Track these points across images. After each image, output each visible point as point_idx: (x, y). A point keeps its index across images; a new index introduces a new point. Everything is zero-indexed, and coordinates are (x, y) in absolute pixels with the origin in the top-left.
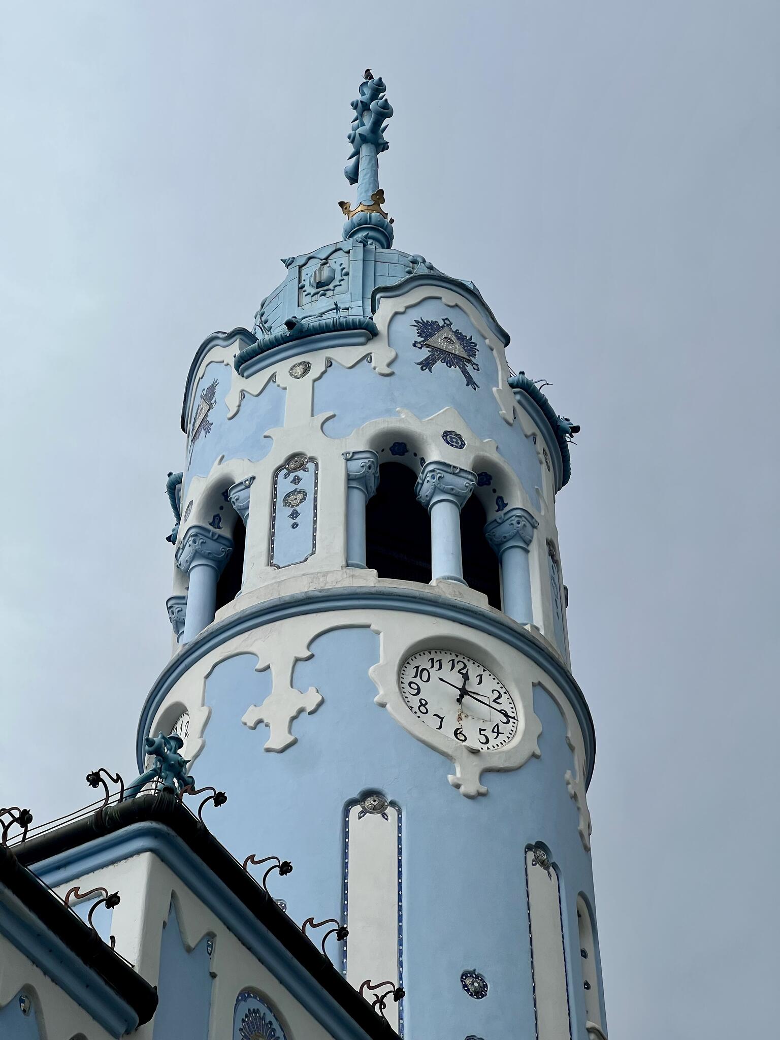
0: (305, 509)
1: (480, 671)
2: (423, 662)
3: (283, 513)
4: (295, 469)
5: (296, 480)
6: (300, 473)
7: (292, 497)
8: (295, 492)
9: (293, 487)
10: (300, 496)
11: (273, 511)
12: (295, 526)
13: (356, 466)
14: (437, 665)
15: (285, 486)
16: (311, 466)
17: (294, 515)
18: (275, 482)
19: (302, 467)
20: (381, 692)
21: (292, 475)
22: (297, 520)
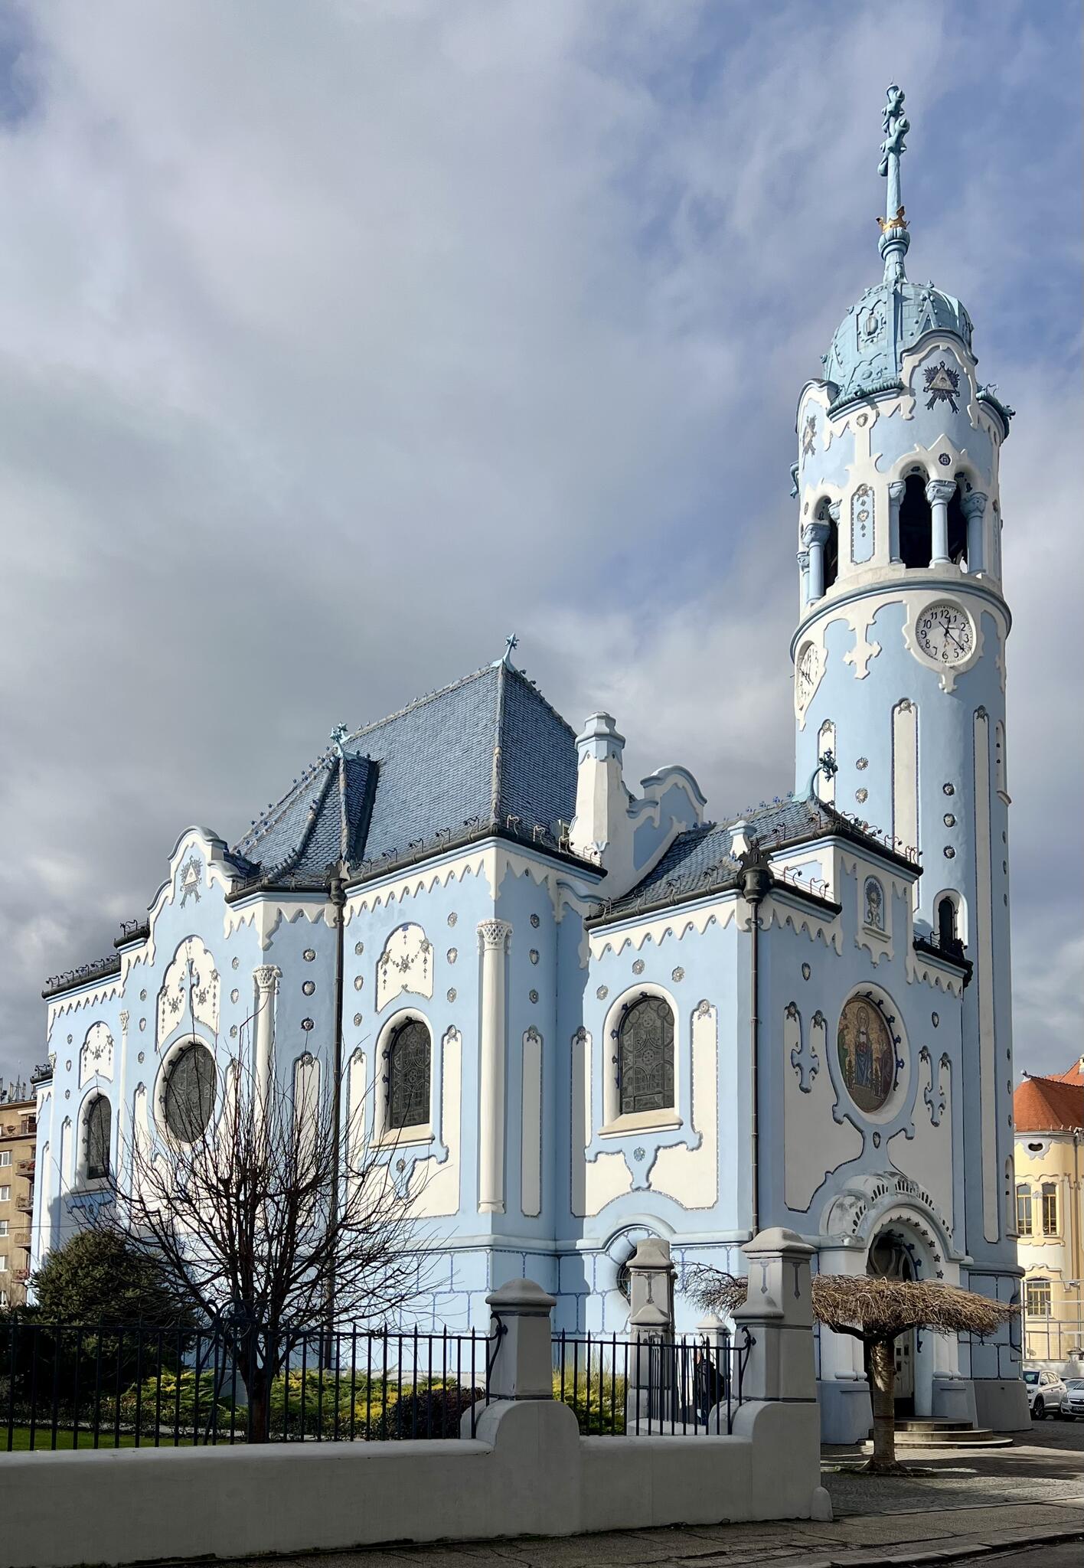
0: (868, 523)
1: (955, 613)
2: (928, 617)
3: (858, 526)
4: (863, 495)
5: (863, 503)
6: (865, 498)
7: (862, 515)
8: (863, 511)
9: (862, 508)
10: (866, 514)
11: (852, 524)
12: (864, 535)
13: (894, 492)
14: (934, 616)
15: (858, 508)
16: (870, 492)
17: (863, 527)
18: (852, 504)
19: (865, 493)
20: (908, 641)
21: (861, 499)
22: (865, 531)
